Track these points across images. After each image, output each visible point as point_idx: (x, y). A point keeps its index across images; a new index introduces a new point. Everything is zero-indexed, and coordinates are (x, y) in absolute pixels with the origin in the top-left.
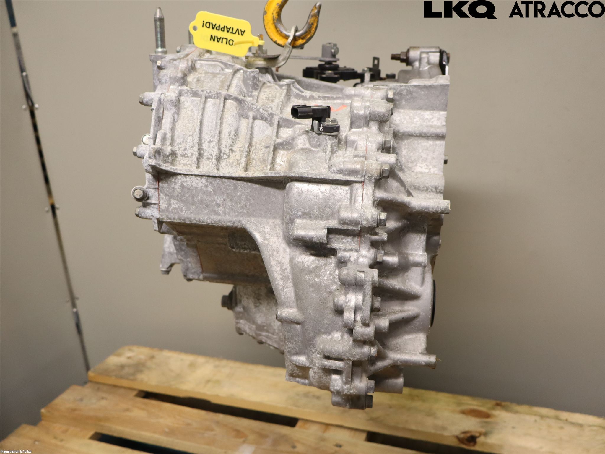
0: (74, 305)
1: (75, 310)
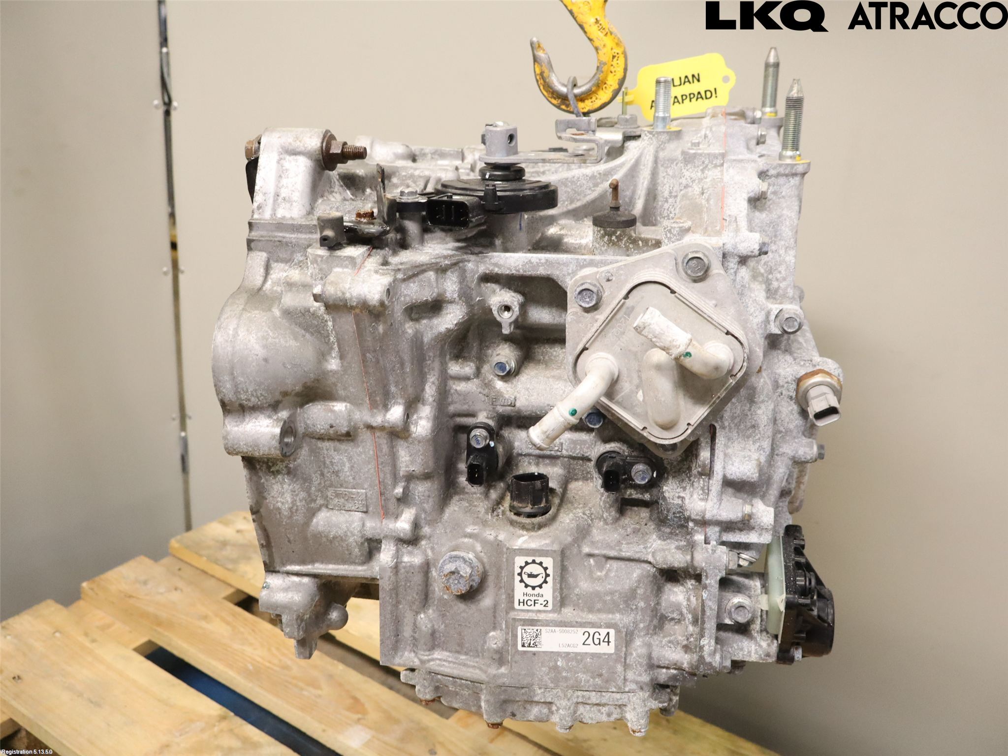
0: (183, 427)
1: (183, 434)
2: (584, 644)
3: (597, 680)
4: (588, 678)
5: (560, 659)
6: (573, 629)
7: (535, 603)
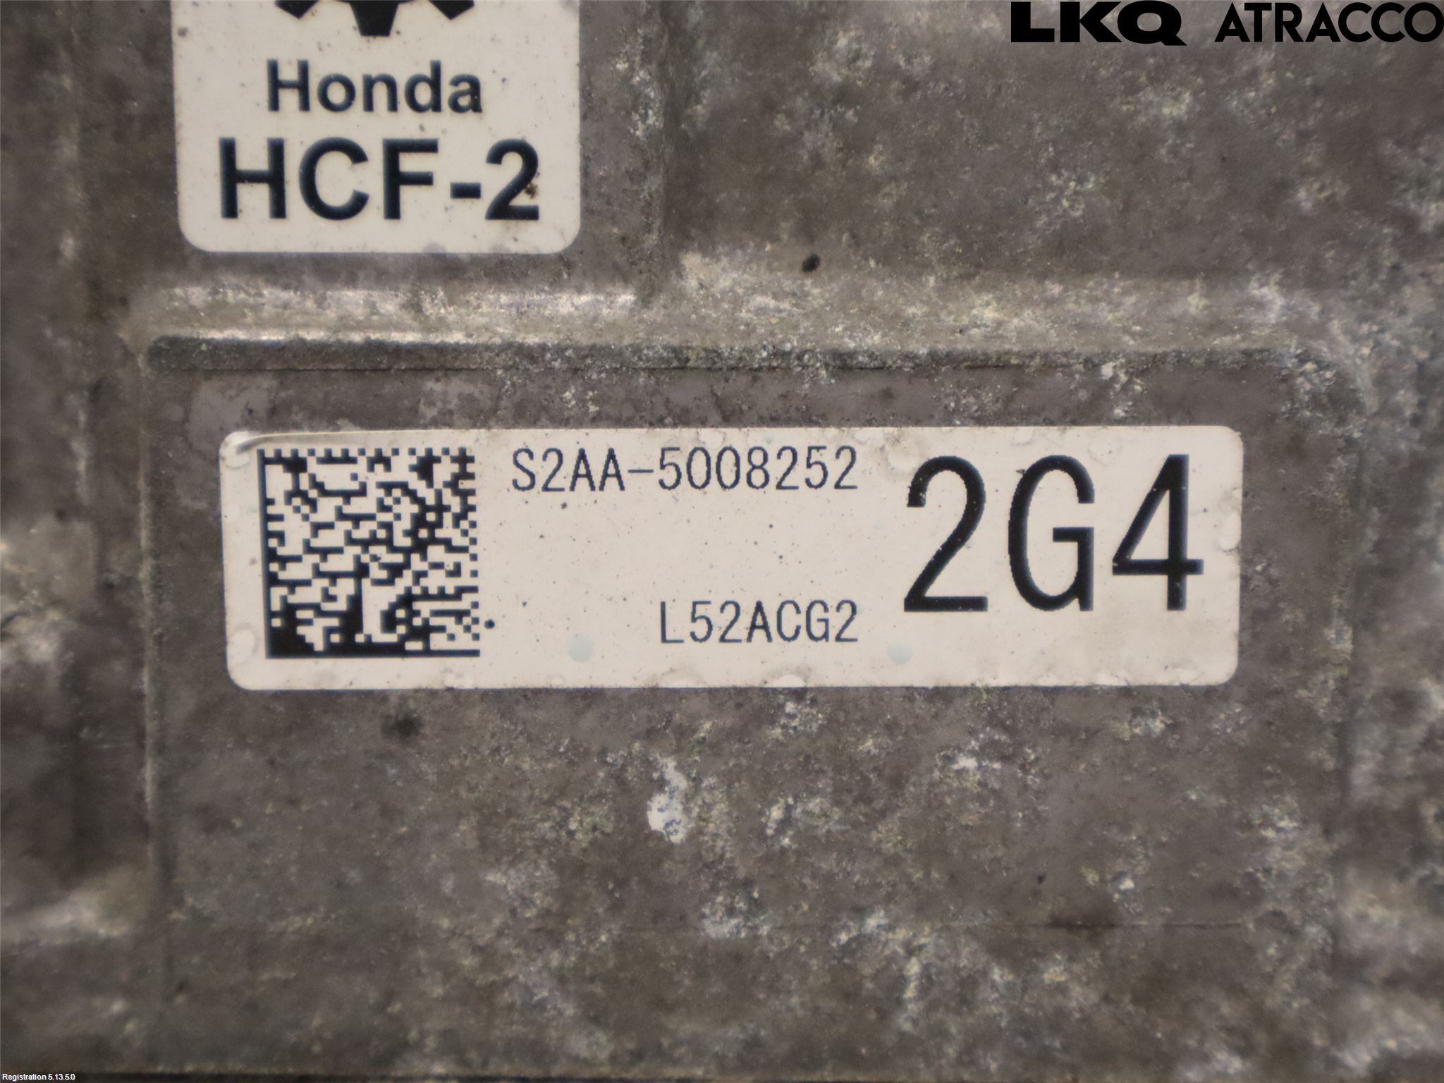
2: (917, 600)
3: (1053, 973)
4: (967, 956)
5: (670, 768)
6: (800, 437)
7: (395, 180)
